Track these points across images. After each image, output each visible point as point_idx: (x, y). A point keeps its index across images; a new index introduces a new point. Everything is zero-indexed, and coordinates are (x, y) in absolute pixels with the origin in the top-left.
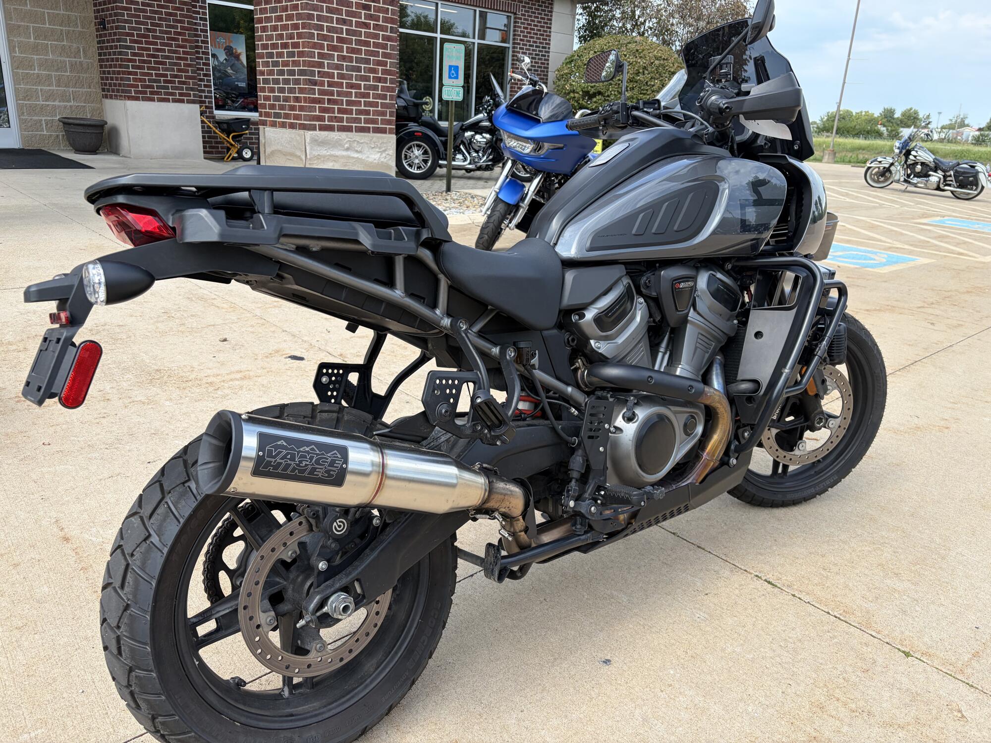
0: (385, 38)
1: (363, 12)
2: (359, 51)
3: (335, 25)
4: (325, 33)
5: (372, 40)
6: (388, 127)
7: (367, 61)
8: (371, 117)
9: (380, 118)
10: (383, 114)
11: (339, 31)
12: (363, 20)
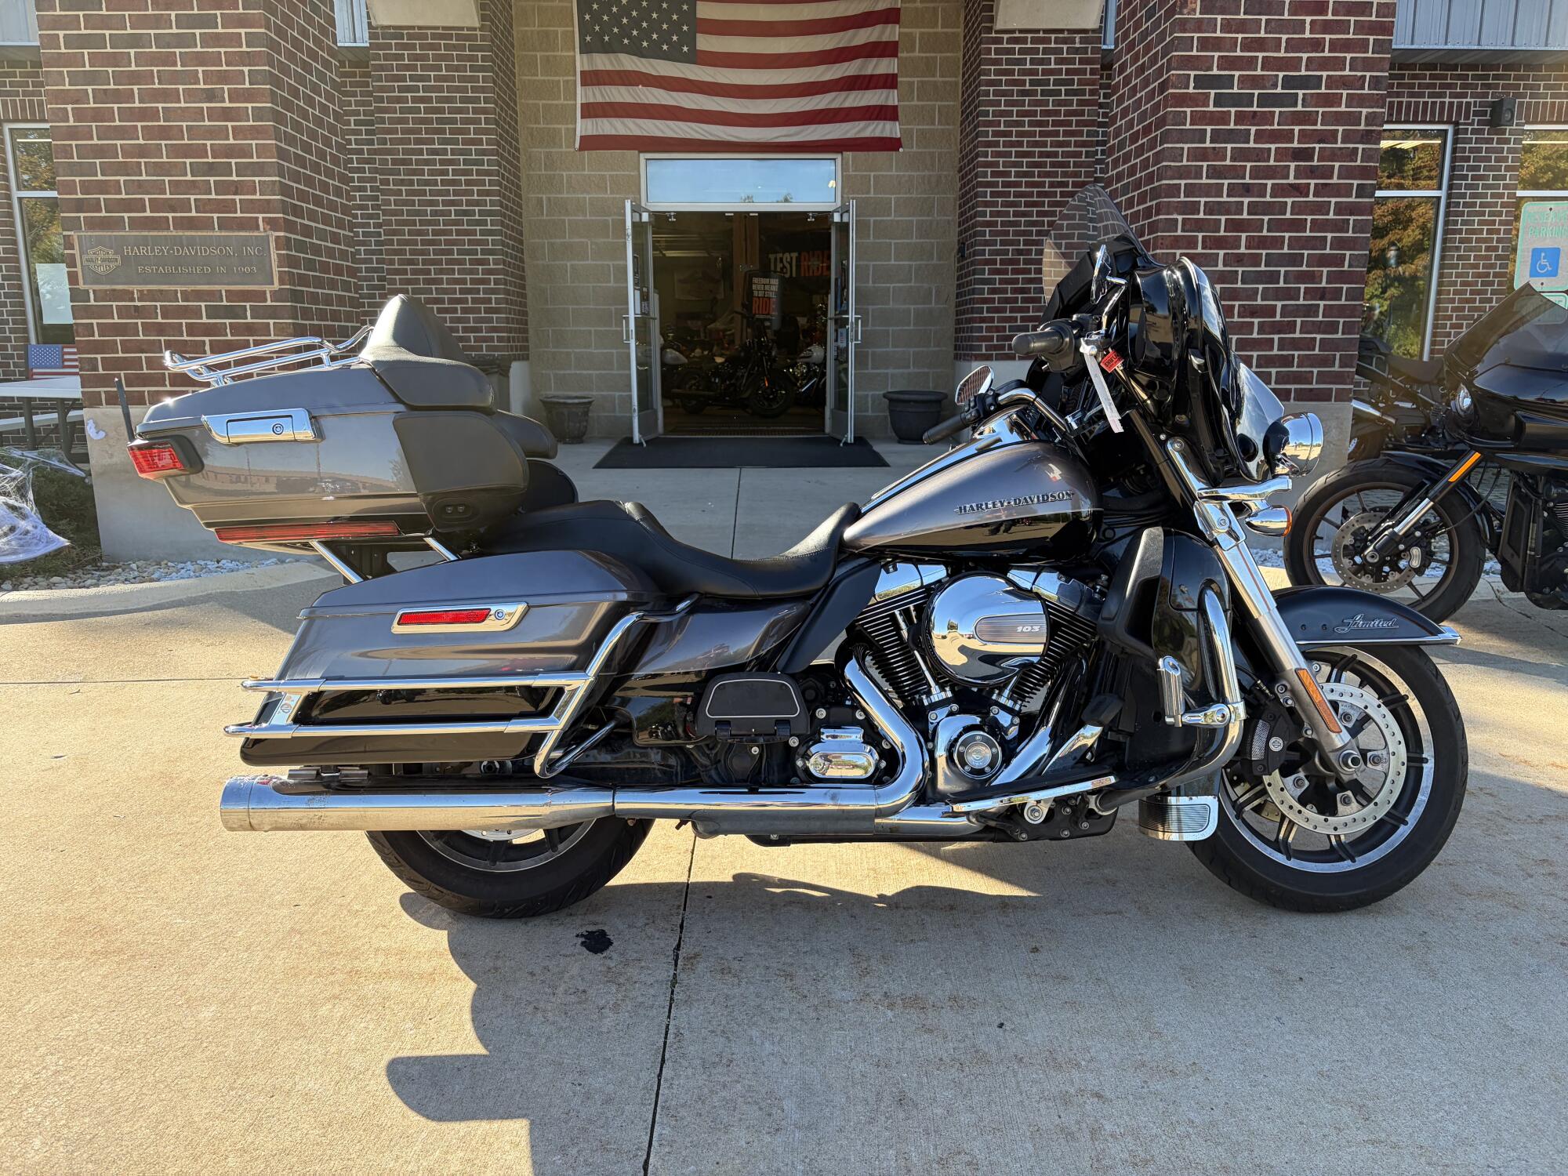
0: (1340, 209)
1: (1293, 165)
2: (1278, 242)
3: (1225, 199)
4: (1201, 216)
5: (1309, 218)
6: (1334, 387)
7: (1295, 260)
8: (1295, 369)
9: (1315, 371)
10: (1327, 361)
11: (1233, 210)
12: (1292, 180)
